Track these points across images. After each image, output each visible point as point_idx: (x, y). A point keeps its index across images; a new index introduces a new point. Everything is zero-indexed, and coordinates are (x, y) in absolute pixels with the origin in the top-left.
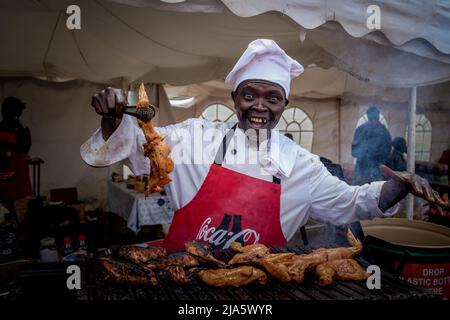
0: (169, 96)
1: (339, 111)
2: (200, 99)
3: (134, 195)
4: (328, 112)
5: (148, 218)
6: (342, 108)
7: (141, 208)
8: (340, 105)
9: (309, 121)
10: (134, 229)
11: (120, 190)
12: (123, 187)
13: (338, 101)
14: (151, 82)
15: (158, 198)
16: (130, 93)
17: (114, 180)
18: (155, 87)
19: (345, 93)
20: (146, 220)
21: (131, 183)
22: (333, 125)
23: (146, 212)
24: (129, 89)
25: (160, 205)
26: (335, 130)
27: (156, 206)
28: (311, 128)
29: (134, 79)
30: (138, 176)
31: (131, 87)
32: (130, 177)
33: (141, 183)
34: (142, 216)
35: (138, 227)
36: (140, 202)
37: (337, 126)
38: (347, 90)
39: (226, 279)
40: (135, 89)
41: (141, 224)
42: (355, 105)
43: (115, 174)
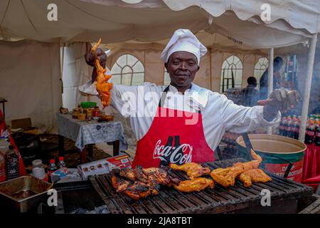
1: (211, 58)
2: (115, 51)
3: (79, 123)
5: (90, 139)
6: (212, 54)
7: (85, 132)
8: (211, 52)
10: (79, 147)
11: (68, 120)
12: (69, 117)
13: (210, 49)
14: (81, 41)
15: (96, 125)
16: (65, 48)
17: (61, 112)
18: (85, 44)
19: (214, 44)
20: (88, 141)
21: (76, 115)
22: (207, 66)
23: (88, 135)
24: (65, 46)
25: (98, 129)
26: (207, 70)
27: (95, 130)
29: (69, 39)
30: (79, 110)
31: (66, 44)
32: (75, 111)
33: (82, 114)
34: (86, 138)
35: (82, 146)
36: (84, 128)
37: (209, 67)
38: (216, 42)
39: (192, 187)
40: (69, 46)
41: (85, 144)
42: (221, 52)
43: (62, 108)
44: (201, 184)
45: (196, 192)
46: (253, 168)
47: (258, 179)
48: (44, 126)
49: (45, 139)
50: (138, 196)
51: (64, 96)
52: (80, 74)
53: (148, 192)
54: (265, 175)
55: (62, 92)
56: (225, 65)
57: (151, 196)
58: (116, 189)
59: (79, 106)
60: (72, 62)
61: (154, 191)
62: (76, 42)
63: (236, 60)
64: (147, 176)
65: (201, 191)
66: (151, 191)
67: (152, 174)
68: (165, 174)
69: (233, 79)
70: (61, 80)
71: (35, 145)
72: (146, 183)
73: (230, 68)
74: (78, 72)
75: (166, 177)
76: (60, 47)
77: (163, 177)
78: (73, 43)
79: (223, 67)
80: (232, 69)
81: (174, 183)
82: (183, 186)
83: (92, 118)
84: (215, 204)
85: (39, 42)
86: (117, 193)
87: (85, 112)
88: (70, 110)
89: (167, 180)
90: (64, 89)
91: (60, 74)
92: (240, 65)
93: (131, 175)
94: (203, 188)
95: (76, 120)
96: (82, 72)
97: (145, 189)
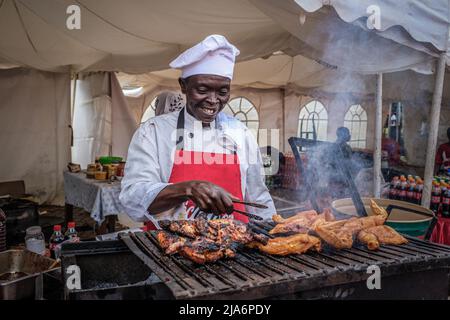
0: (122, 84)
1: (283, 102)
3: (96, 184)
4: (272, 102)
5: (113, 207)
6: (286, 98)
7: (105, 198)
8: (284, 95)
9: (254, 111)
10: (97, 219)
11: (79, 180)
12: (83, 177)
13: (282, 91)
14: (102, 70)
16: (78, 81)
17: (70, 170)
18: (106, 76)
19: (289, 84)
20: (110, 210)
21: (92, 173)
22: (277, 115)
23: (111, 201)
24: (77, 78)
26: (279, 120)
28: (256, 118)
29: (84, 67)
30: (98, 166)
31: (80, 76)
32: (90, 167)
33: (101, 172)
34: (107, 205)
35: (101, 217)
36: (104, 191)
37: (281, 116)
38: (291, 81)
39: (287, 247)
40: (84, 77)
41: (104, 215)
42: (298, 95)
43: (71, 164)
44: (302, 242)
45: (295, 255)
46: (377, 225)
47: (387, 240)
48: (44, 193)
49: (45, 212)
50: (203, 257)
51: (75, 150)
52: (99, 118)
53: (219, 253)
54: (398, 234)
55: (72, 145)
56: (303, 113)
57: (224, 258)
58: (165, 249)
59: (96, 161)
60: (87, 101)
61: (229, 252)
62: (95, 73)
63: (319, 106)
64: (216, 230)
65: (302, 253)
66: (224, 251)
67: (223, 226)
68: (244, 228)
69: (314, 133)
70: (70, 126)
71: (30, 216)
72: (215, 240)
73: (311, 117)
74: (96, 116)
75: (247, 232)
76: (70, 79)
77: (241, 233)
78: (90, 74)
79: (301, 117)
80: (313, 120)
81: (259, 241)
82: (273, 246)
83: (115, 179)
84: (330, 270)
85: (40, 72)
86: (168, 255)
87: (106, 169)
88: (84, 167)
89: (248, 236)
90: (74, 141)
91: (69, 118)
92: (324, 114)
93: (189, 229)
94: (305, 249)
95: (92, 180)
96: (102, 116)
97: (215, 247)
